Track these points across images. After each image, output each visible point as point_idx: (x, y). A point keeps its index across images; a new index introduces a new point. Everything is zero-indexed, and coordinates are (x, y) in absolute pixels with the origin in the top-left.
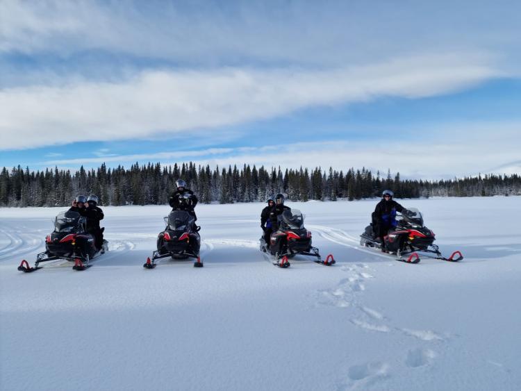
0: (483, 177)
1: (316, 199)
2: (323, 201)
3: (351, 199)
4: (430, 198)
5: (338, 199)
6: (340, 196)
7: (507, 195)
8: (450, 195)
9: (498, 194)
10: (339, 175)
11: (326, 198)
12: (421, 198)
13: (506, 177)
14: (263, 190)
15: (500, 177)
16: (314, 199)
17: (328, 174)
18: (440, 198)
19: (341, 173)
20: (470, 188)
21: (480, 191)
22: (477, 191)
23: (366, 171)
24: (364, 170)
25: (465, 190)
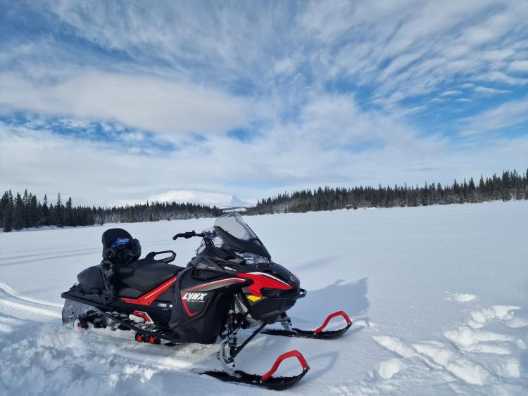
0: (150, 205)
7: (169, 220)
8: (123, 221)
9: (162, 219)
12: (95, 225)
13: (167, 204)
15: (164, 204)
20: (140, 214)
21: (149, 216)
22: (146, 216)
23: (29, 194)
24: (26, 193)
25: (136, 216)
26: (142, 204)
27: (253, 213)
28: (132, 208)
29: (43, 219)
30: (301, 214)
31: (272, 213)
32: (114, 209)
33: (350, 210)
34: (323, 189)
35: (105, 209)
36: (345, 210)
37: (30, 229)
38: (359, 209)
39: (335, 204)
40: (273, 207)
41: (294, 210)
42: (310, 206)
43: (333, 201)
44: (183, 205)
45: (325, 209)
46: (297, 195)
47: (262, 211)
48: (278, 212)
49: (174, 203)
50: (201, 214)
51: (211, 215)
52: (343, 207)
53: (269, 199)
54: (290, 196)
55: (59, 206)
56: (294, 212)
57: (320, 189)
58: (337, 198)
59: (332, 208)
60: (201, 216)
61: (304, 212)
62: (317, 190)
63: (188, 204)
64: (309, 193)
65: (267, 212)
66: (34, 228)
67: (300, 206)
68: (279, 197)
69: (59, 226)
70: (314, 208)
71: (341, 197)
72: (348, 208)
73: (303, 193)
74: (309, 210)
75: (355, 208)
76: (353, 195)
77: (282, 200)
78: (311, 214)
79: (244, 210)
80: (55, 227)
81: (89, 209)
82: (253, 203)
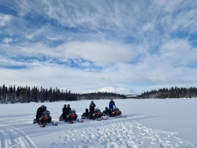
0: (97, 93)
1: (34, 102)
2: (38, 102)
3: (51, 101)
4: (81, 100)
5: (45, 101)
6: (46, 100)
7: (104, 99)
8: (86, 99)
9: (101, 99)
10: (45, 91)
11: (39, 101)
12: (78, 100)
13: (103, 93)
14: (5, 97)
15: (102, 93)
16: (33, 101)
17: (40, 90)
18: (83, 100)
19: (47, 89)
20: (93, 96)
21: (96, 97)
22: (95, 97)
23: (57, 89)
24: (56, 89)
25: (91, 97)
26: (94, 92)
27: (139, 98)
28: (90, 94)
29: (61, 98)
30: (162, 100)
31: (149, 98)
32: (84, 94)
33: (188, 98)
34: (174, 88)
35: (80, 94)
36: (185, 98)
37: (57, 101)
38: (192, 98)
39: (180, 95)
40: (149, 96)
41: (159, 97)
42: (167, 95)
43: (178, 94)
44: (109, 93)
45: (175, 97)
46: (161, 90)
47: (144, 97)
48: (152, 98)
49: (106, 92)
50: (117, 97)
51: (121, 98)
52: (184, 97)
53: (147, 92)
54: (158, 91)
55: (66, 93)
56: (159, 98)
57: (172, 88)
58: (181, 92)
59: (178, 97)
60: (117, 98)
61: (164, 98)
62: (171, 88)
63: (111, 93)
64: (167, 90)
65: (147, 98)
66: (58, 101)
67: (162, 96)
68: (152, 91)
69: (66, 101)
70: (169, 97)
71: (183, 92)
72: (186, 97)
73: (164, 89)
74: (167, 97)
75: (190, 98)
76: (189, 91)
77: (153, 92)
78: (167, 100)
79: (136, 96)
80: (65, 101)
81: (75, 94)
82: (140, 93)
